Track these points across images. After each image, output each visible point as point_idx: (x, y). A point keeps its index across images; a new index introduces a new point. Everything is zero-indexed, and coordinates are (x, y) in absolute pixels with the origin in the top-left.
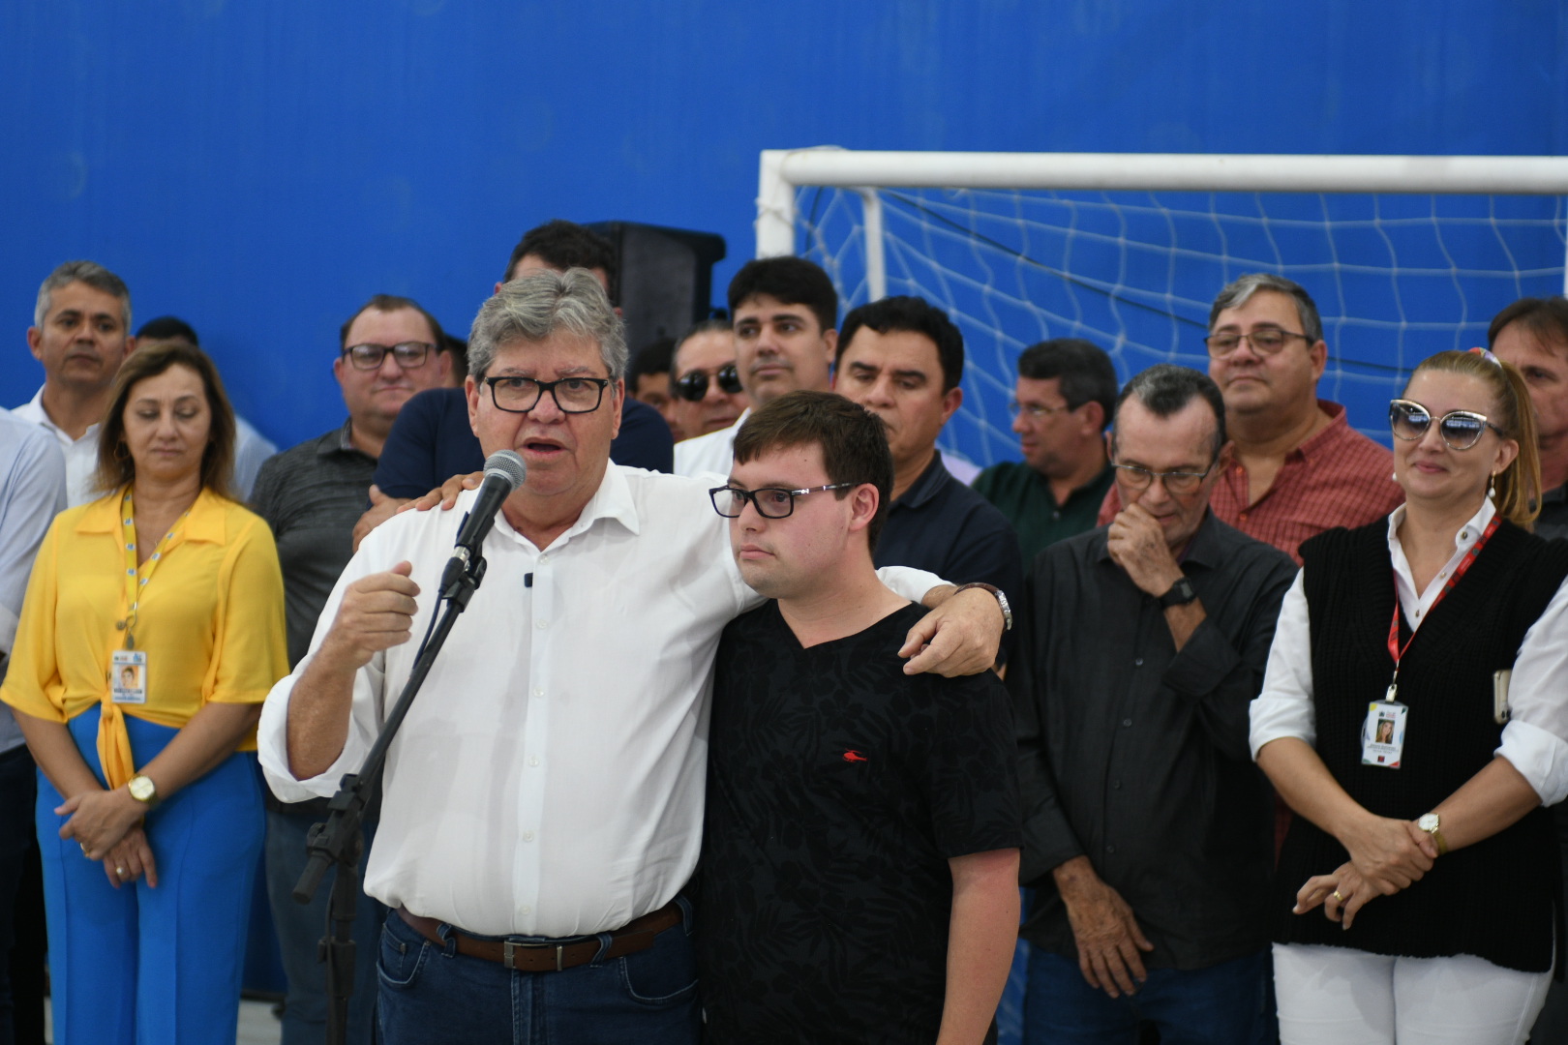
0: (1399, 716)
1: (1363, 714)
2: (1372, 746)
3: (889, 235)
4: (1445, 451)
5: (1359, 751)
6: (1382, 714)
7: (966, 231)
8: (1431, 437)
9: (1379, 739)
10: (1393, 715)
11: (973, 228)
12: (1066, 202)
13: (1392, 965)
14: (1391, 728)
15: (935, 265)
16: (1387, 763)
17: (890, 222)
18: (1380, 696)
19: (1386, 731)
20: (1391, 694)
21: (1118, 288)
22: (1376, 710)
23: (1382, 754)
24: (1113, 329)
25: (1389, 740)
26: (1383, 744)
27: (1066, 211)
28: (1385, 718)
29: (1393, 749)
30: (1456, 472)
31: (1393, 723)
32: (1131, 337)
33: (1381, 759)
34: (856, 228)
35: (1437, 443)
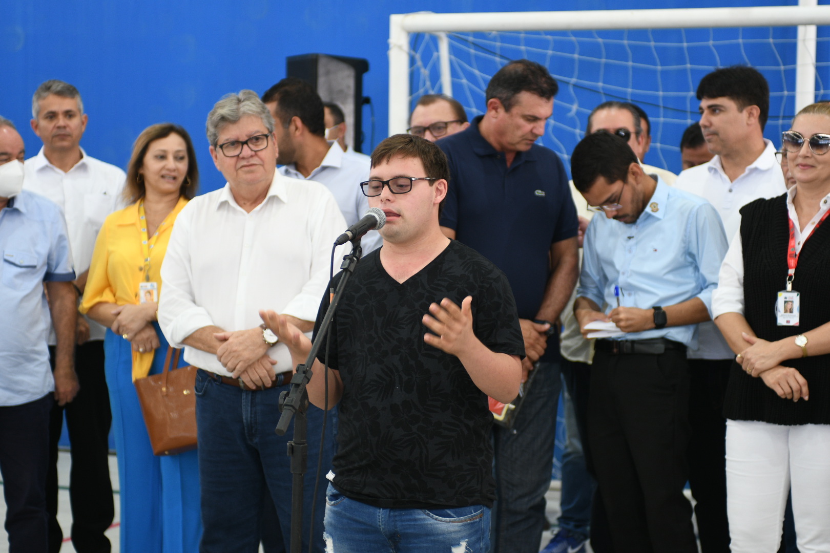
0: (795, 298)
1: (775, 299)
2: (782, 315)
3: (453, 57)
4: (812, 156)
5: (775, 319)
6: (786, 298)
7: (494, 54)
8: (805, 149)
9: (786, 311)
10: (792, 298)
11: (498, 52)
12: (549, 37)
13: (788, 431)
14: (792, 305)
15: (477, 72)
16: (792, 324)
17: (453, 50)
18: (784, 288)
19: (789, 306)
20: (789, 286)
21: (574, 80)
22: (782, 297)
23: (788, 319)
24: (572, 102)
25: (791, 311)
26: (788, 314)
27: (547, 41)
28: (787, 300)
29: (795, 316)
30: (820, 167)
31: (792, 302)
32: (581, 105)
33: (788, 322)
34: (435, 54)
35: (807, 152)
